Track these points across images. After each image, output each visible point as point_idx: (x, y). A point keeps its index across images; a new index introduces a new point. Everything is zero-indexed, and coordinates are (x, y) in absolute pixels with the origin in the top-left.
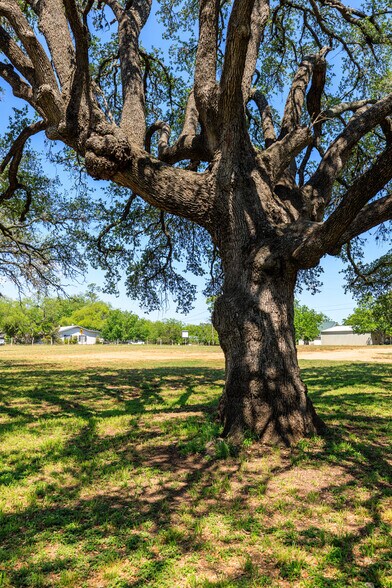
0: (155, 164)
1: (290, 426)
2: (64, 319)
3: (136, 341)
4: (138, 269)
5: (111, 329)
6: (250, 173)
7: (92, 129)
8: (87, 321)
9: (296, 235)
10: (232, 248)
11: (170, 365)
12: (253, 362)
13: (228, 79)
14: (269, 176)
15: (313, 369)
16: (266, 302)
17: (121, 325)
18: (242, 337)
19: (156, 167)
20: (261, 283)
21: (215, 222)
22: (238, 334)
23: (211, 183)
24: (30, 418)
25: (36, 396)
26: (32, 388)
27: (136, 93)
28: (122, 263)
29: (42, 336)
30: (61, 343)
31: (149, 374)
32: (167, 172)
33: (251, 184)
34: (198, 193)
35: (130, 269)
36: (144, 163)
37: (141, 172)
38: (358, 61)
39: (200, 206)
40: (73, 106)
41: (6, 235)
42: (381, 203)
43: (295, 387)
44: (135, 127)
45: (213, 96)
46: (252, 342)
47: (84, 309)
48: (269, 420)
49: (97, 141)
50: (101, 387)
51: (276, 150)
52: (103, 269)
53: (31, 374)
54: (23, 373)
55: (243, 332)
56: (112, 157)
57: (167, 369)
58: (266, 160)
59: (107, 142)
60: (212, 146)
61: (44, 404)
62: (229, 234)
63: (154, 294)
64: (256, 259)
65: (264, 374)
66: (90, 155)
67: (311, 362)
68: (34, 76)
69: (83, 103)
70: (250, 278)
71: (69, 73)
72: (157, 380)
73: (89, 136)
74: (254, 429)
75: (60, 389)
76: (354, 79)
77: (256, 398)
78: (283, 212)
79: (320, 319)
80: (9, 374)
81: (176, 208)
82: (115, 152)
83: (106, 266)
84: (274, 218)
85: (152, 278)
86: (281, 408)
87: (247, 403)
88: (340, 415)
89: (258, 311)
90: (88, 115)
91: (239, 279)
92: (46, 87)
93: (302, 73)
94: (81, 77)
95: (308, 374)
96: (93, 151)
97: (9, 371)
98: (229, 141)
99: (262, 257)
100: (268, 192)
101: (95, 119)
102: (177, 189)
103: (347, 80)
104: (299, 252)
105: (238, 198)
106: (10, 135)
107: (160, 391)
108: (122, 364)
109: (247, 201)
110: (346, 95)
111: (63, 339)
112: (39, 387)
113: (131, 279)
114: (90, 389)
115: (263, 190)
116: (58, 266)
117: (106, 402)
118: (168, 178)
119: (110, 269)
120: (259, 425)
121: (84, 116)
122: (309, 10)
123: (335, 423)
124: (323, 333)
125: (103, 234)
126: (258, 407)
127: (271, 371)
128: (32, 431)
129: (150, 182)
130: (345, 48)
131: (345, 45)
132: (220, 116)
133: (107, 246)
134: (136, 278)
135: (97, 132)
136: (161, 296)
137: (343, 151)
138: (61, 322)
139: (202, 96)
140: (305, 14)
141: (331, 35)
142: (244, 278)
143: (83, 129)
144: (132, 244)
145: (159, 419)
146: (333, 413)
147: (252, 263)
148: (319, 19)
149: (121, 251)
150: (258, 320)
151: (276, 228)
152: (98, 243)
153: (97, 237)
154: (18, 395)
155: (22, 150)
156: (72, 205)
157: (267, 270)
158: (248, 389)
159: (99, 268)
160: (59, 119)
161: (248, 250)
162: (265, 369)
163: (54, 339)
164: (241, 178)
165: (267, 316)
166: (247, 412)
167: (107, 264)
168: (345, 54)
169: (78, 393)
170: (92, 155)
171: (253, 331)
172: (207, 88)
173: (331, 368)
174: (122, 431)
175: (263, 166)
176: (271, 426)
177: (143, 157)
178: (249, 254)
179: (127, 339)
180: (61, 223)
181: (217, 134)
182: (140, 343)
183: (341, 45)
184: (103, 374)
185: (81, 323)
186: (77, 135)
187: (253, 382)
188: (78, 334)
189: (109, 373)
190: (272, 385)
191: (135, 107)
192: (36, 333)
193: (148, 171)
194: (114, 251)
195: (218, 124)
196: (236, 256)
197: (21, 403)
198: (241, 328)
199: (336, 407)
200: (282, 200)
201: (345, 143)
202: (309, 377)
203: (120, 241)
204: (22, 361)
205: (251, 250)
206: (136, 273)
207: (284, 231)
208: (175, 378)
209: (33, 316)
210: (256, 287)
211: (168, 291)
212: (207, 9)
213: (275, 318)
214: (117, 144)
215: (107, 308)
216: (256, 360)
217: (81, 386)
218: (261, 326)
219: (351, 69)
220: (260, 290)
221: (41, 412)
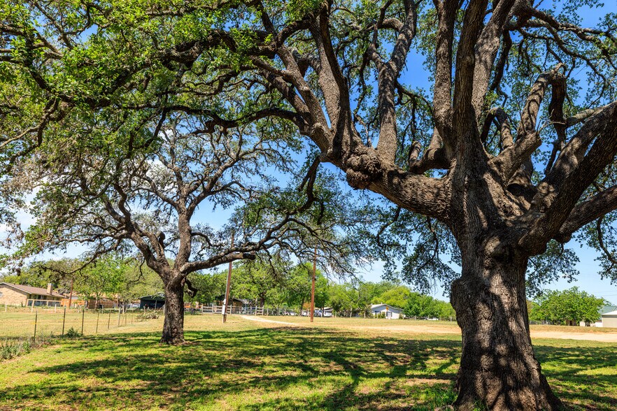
0: (402, 174)
1: (519, 401)
2: (375, 298)
3: (431, 318)
4: (412, 261)
5: (411, 308)
6: (483, 176)
7: (352, 152)
8: (393, 301)
9: (525, 226)
10: (467, 239)
11: (445, 339)
12: (485, 339)
13: (458, 100)
14: (500, 177)
15: (578, 349)
16: (497, 286)
17: (419, 304)
18: (475, 316)
19: (403, 177)
20: (492, 269)
21: (453, 218)
22: (470, 313)
23: (448, 186)
24: (317, 373)
25: (328, 357)
26: (328, 350)
27: (390, 122)
28: (398, 255)
29: (358, 311)
30: (372, 317)
31: (424, 344)
32: (412, 179)
33: (483, 184)
34: (438, 195)
35: (405, 260)
36: (393, 174)
37: (390, 181)
38: (603, 73)
39: (439, 205)
40: (339, 136)
41: (313, 235)
42: (609, 193)
43: (526, 364)
44: (388, 148)
45: (447, 117)
46: (484, 321)
47: (391, 292)
48: (499, 394)
49: (355, 160)
50: (380, 353)
51: (508, 154)
52: (383, 260)
53: (332, 339)
54: (328, 339)
55: (475, 312)
56: (365, 171)
57: (441, 341)
58: (498, 164)
59: (362, 161)
60: (449, 156)
61: (332, 363)
62: (464, 227)
63: (426, 281)
64: (487, 247)
65: (494, 350)
66: (350, 171)
67: (577, 342)
68: (310, 117)
69: (346, 133)
70: (482, 265)
71: (336, 112)
72: (429, 350)
73: (349, 157)
74: (484, 401)
75: (349, 353)
76: (601, 89)
77: (486, 371)
78: (515, 206)
79: (600, 303)
80: (317, 338)
81: (420, 208)
82: (368, 167)
83: (385, 258)
84: (505, 212)
85: (423, 267)
86: (511, 382)
87: (479, 376)
88: (585, 395)
89: (488, 293)
90: (349, 142)
91: (473, 265)
92: (318, 124)
93: (537, 88)
94: (344, 115)
95: (570, 352)
96: (352, 168)
97: (319, 336)
98: (462, 151)
99: (491, 246)
100: (500, 190)
101: (354, 144)
102: (419, 192)
103: (594, 91)
104: (524, 240)
105: (472, 196)
106: (308, 163)
107: (428, 359)
108: (406, 336)
109: (479, 198)
110: (593, 103)
111: (374, 314)
112: (334, 350)
113: (406, 268)
114: (371, 354)
115: (494, 188)
116: (353, 258)
117: (380, 365)
118: (413, 185)
119: (388, 260)
120: (491, 397)
121: (346, 143)
122: (550, 38)
123: (577, 402)
124: (604, 316)
125: (380, 232)
126: (488, 380)
127: (502, 348)
128: (309, 384)
129: (397, 189)
130: (589, 63)
131: (588, 62)
132: (455, 131)
133: (385, 242)
134: (411, 268)
135: (355, 153)
136: (431, 282)
137: (578, 150)
138: (373, 301)
139: (440, 117)
140: (547, 42)
141: (574, 55)
142: (477, 264)
143: (345, 152)
144: (405, 240)
145: (410, 383)
146: (579, 392)
147: (483, 251)
148: (560, 44)
149: (397, 245)
150: (489, 302)
151: (506, 220)
152: (377, 240)
153: (376, 235)
154: (317, 354)
155: (315, 173)
156: (361, 211)
157: (496, 257)
158: (480, 363)
159: (380, 259)
160: (328, 146)
161: (480, 240)
162: (495, 346)
163: (368, 314)
164: (474, 180)
165: (497, 298)
166: (479, 384)
167: (386, 256)
168: (590, 70)
169: (360, 357)
170: (352, 171)
171: (484, 311)
172: (443, 110)
173: (597, 349)
174: (374, 390)
175: (496, 169)
176: (501, 400)
177: (392, 169)
178: (481, 243)
179: (424, 316)
180: (353, 226)
181: (453, 145)
182: (434, 319)
183: (585, 62)
184: (386, 343)
185: (388, 302)
186: (341, 158)
187: (484, 356)
188: (385, 311)
189: (391, 342)
190: (503, 362)
191: (389, 132)
192: (353, 309)
193: (396, 181)
194: (391, 245)
195: (453, 137)
196: (470, 245)
197: (316, 361)
198: (473, 308)
199: (583, 387)
200: (517, 196)
201: (579, 143)
202: (570, 355)
203: (396, 238)
204: (332, 329)
205: (483, 240)
206: (410, 263)
207: (514, 223)
208: (444, 349)
209: (352, 296)
210: (487, 272)
211: (436, 278)
212: (441, 49)
213: (505, 299)
214: (370, 161)
215: (408, 291)
216: (487, 338)
217: (366, 351)
218: (491, 307)
219: (596, 81)
220: (491, 275)
221: (327, 369)
